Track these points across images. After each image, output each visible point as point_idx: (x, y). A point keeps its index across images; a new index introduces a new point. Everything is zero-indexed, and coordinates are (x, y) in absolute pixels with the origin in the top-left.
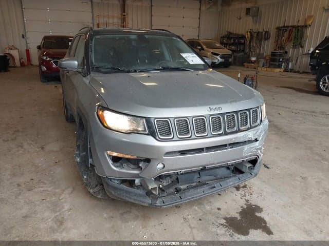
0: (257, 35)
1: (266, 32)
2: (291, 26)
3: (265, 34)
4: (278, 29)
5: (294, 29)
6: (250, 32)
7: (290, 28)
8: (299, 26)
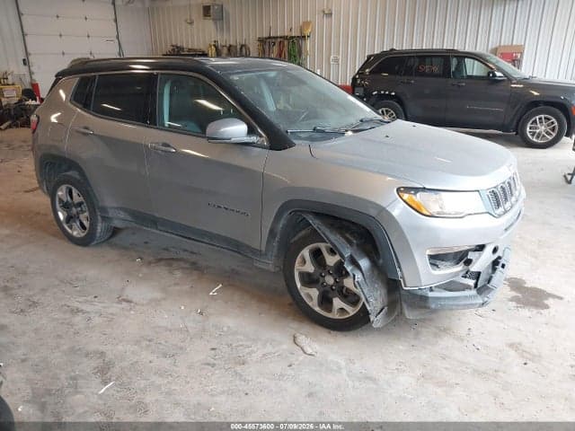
0: (229, 50)
1: (242, 46)
2: (281, 37)
3: (241, 48)
4: (262, 41)
5: (286, 42)
6: (214, 45)
7: (279, 40)
8: (292, 37)
